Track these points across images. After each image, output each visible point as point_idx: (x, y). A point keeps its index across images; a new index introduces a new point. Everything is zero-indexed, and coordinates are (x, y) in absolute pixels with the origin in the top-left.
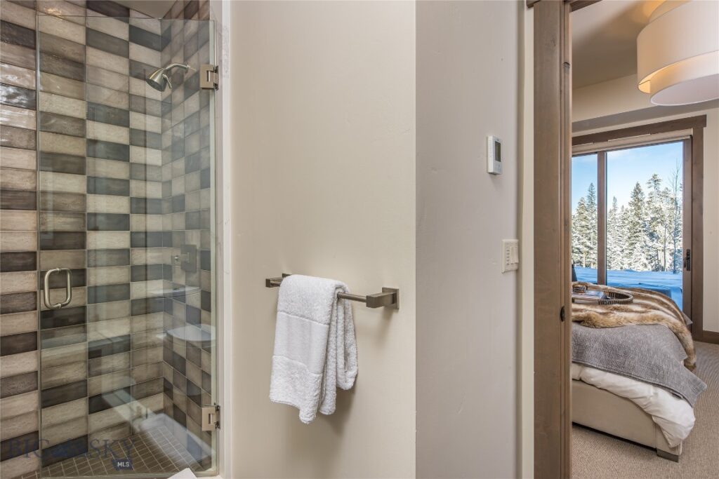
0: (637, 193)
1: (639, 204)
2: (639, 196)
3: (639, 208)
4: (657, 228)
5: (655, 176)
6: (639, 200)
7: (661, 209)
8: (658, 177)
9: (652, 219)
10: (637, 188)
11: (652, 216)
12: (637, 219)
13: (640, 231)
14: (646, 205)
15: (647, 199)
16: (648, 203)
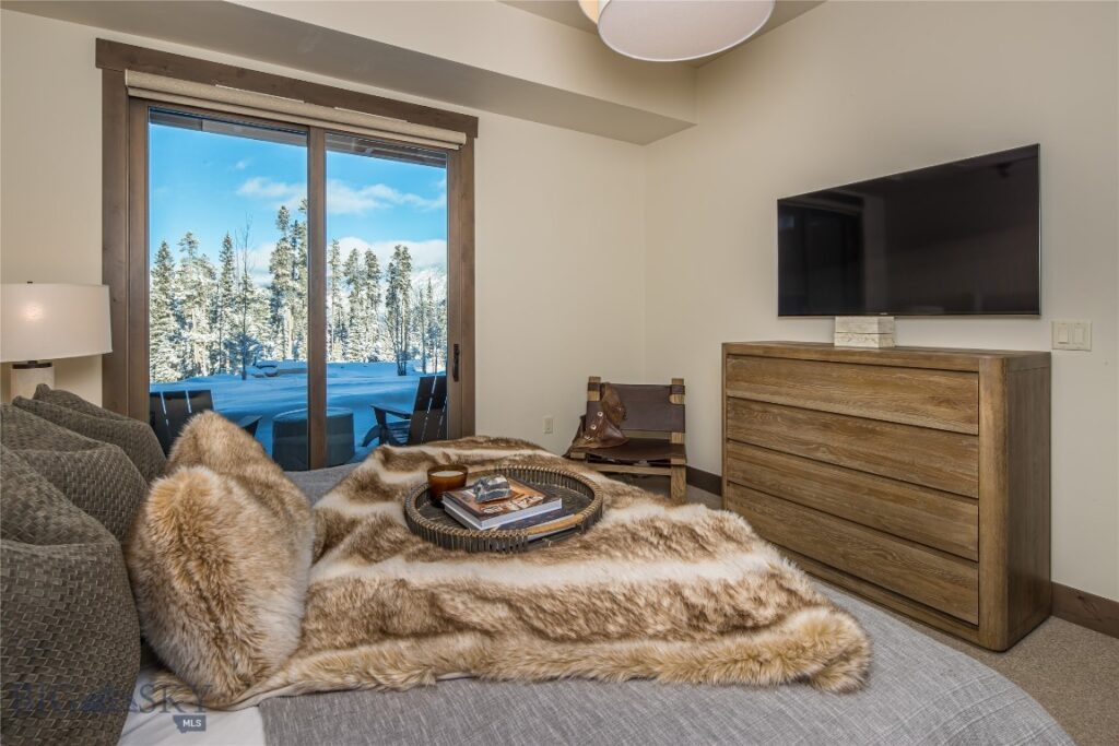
0: (164, 258)
1: (167, 274)
2: (167, 263)
3: (167, 281)
4: (192, 312)
5: (189, 235)
6: (167, 269)
7: (200, 283)
8: (193, 238)
9: (188, 297)
10: (164, 250)
11: (188, 293)
12: (164, 297)
13: (168, 316)
14: (177, 276)
15: (178, 268)
16: (181, 274)
